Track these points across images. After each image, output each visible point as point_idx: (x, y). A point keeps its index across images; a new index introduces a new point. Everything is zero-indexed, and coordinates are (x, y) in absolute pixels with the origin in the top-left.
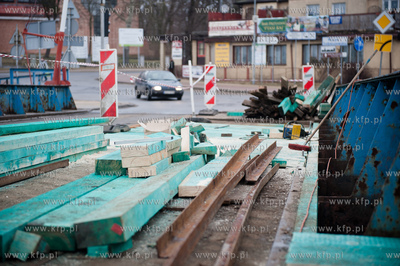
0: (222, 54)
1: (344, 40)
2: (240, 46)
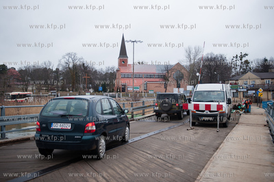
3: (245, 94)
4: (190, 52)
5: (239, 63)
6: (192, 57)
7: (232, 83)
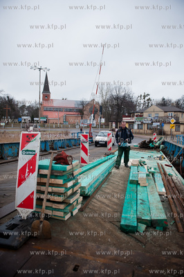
1: (158, 124)
2: (131, 124)
3: (150, 126)
5: (142, 101)
6: (104, 94)
7: (137, 116)
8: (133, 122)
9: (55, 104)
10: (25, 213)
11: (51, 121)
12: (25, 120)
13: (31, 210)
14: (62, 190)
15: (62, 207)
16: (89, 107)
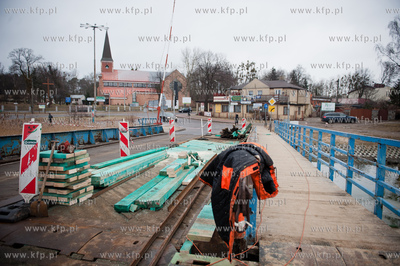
0: (218, 109)
1: (261, 105)
2: (225, 105)
3: (250, 108)
4: (187, 54)
5: (245, 72)
6: (190, 61)
7: (233, 94)
8: (228, 103)
9: (120, 77)
10: (27, 197)
11: (115, 102)
12: (77, 100)
13: (33, 195)
14: (64, 176)
15: (65, 192)
16: (169, 81)
